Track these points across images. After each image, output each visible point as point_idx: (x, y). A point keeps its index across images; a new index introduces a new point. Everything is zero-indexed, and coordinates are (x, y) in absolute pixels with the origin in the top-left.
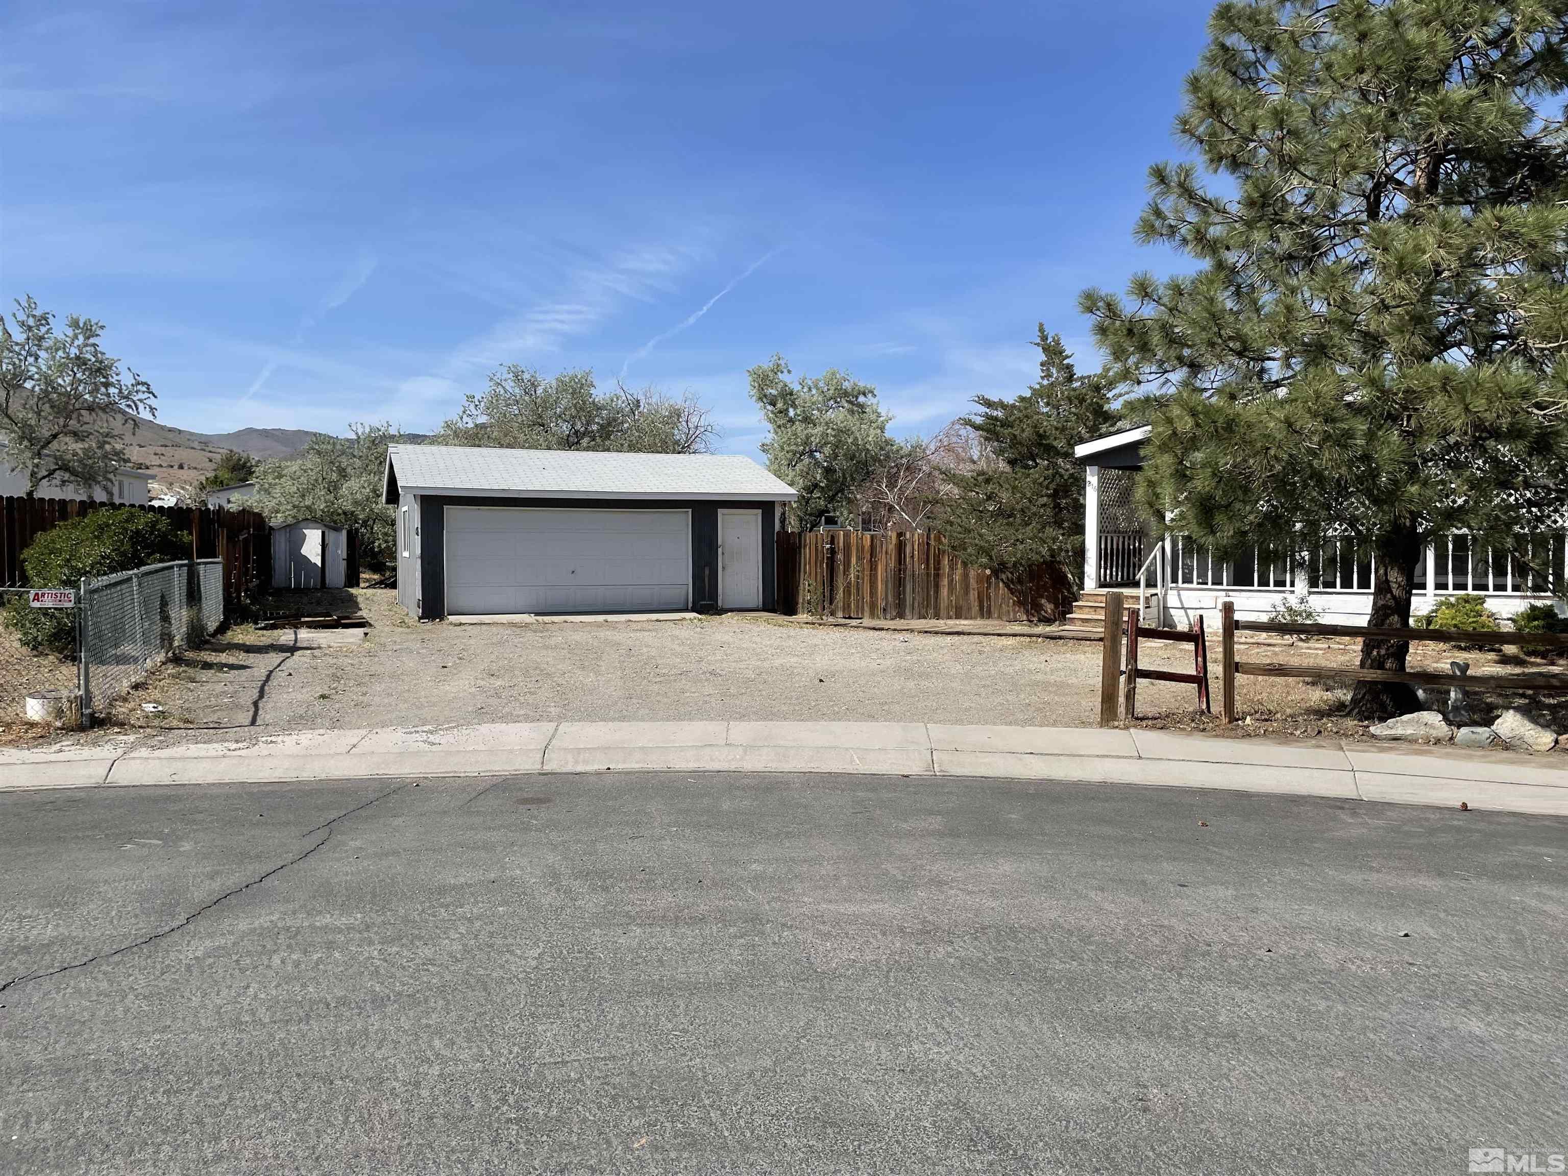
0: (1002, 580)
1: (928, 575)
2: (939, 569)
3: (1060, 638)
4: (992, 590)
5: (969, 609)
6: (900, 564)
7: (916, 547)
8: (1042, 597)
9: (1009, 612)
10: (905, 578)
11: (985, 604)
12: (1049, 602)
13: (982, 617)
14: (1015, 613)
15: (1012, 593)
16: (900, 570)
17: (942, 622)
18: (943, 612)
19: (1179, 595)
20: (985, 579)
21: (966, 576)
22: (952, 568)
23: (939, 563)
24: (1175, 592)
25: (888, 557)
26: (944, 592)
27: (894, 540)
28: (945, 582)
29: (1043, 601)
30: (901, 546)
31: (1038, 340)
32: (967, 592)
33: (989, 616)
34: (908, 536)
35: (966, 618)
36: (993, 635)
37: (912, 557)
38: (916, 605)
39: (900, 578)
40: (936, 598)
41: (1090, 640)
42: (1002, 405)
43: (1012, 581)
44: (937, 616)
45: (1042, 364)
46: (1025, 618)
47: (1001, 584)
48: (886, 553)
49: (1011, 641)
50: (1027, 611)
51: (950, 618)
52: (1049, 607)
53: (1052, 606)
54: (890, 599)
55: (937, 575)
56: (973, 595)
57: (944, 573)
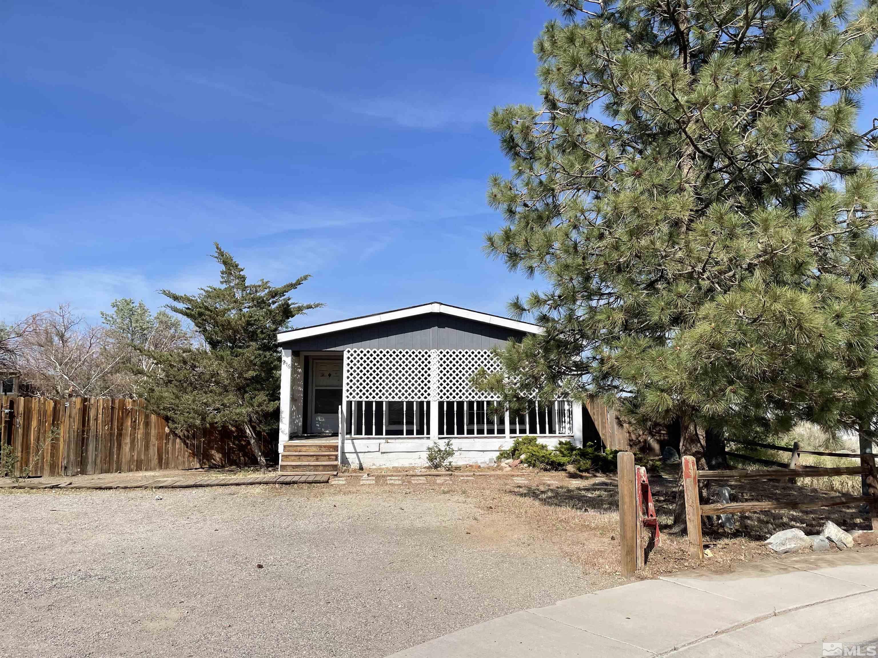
0: (180, 437)
1: (111, 435)
2: (122, 429)
3: (294, 483)
4: (170, 445)
5: (149, 461)
6: (84, 426)
7: (100, 411)
8: (212, 448)
9: (184, 462)
10: (88, 439)
11: (164, 456)
12: (218, 452)
13: (161, 467)
14: (189, 462)
15: (187, 447)
16: (83, 431)
17: (123, 474)
18: (124, 466)
19: (353, 443)
20: (164, 437)
21: (147, 435)
22: (134, 428)
23: (122, 425)
24: (350, 441)
25: (72, 420)
26: (126, 448)
27: (78, 405)
28: (128, 440)
29: (213, 452)
30: (85, 411)
31: (216, 255)
32: (147, 447)
33: (167, 466)
34: (92, 401)
35: (146, 470)
36: (231, 485)
37: (96, 419)
38: (98, 461)
39: (83, 439)
40: (118, 455)
41: (320, 482)
42: (187, 299)
43: (188, 437)
44: (119, 470)
45: (222, 273)
46: (198, 466)
47: (178, 440)
48: (70, 416)
49: (257, 490)
50: (200, 461)
51: (130, 470)
52: (218, 456)
53: (220, 455)
54: (72, 457)
55: (120, 435)
56: (153, 451)
57: (126, 434)
